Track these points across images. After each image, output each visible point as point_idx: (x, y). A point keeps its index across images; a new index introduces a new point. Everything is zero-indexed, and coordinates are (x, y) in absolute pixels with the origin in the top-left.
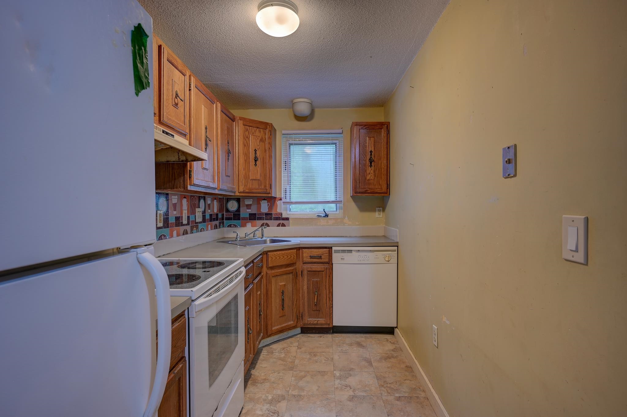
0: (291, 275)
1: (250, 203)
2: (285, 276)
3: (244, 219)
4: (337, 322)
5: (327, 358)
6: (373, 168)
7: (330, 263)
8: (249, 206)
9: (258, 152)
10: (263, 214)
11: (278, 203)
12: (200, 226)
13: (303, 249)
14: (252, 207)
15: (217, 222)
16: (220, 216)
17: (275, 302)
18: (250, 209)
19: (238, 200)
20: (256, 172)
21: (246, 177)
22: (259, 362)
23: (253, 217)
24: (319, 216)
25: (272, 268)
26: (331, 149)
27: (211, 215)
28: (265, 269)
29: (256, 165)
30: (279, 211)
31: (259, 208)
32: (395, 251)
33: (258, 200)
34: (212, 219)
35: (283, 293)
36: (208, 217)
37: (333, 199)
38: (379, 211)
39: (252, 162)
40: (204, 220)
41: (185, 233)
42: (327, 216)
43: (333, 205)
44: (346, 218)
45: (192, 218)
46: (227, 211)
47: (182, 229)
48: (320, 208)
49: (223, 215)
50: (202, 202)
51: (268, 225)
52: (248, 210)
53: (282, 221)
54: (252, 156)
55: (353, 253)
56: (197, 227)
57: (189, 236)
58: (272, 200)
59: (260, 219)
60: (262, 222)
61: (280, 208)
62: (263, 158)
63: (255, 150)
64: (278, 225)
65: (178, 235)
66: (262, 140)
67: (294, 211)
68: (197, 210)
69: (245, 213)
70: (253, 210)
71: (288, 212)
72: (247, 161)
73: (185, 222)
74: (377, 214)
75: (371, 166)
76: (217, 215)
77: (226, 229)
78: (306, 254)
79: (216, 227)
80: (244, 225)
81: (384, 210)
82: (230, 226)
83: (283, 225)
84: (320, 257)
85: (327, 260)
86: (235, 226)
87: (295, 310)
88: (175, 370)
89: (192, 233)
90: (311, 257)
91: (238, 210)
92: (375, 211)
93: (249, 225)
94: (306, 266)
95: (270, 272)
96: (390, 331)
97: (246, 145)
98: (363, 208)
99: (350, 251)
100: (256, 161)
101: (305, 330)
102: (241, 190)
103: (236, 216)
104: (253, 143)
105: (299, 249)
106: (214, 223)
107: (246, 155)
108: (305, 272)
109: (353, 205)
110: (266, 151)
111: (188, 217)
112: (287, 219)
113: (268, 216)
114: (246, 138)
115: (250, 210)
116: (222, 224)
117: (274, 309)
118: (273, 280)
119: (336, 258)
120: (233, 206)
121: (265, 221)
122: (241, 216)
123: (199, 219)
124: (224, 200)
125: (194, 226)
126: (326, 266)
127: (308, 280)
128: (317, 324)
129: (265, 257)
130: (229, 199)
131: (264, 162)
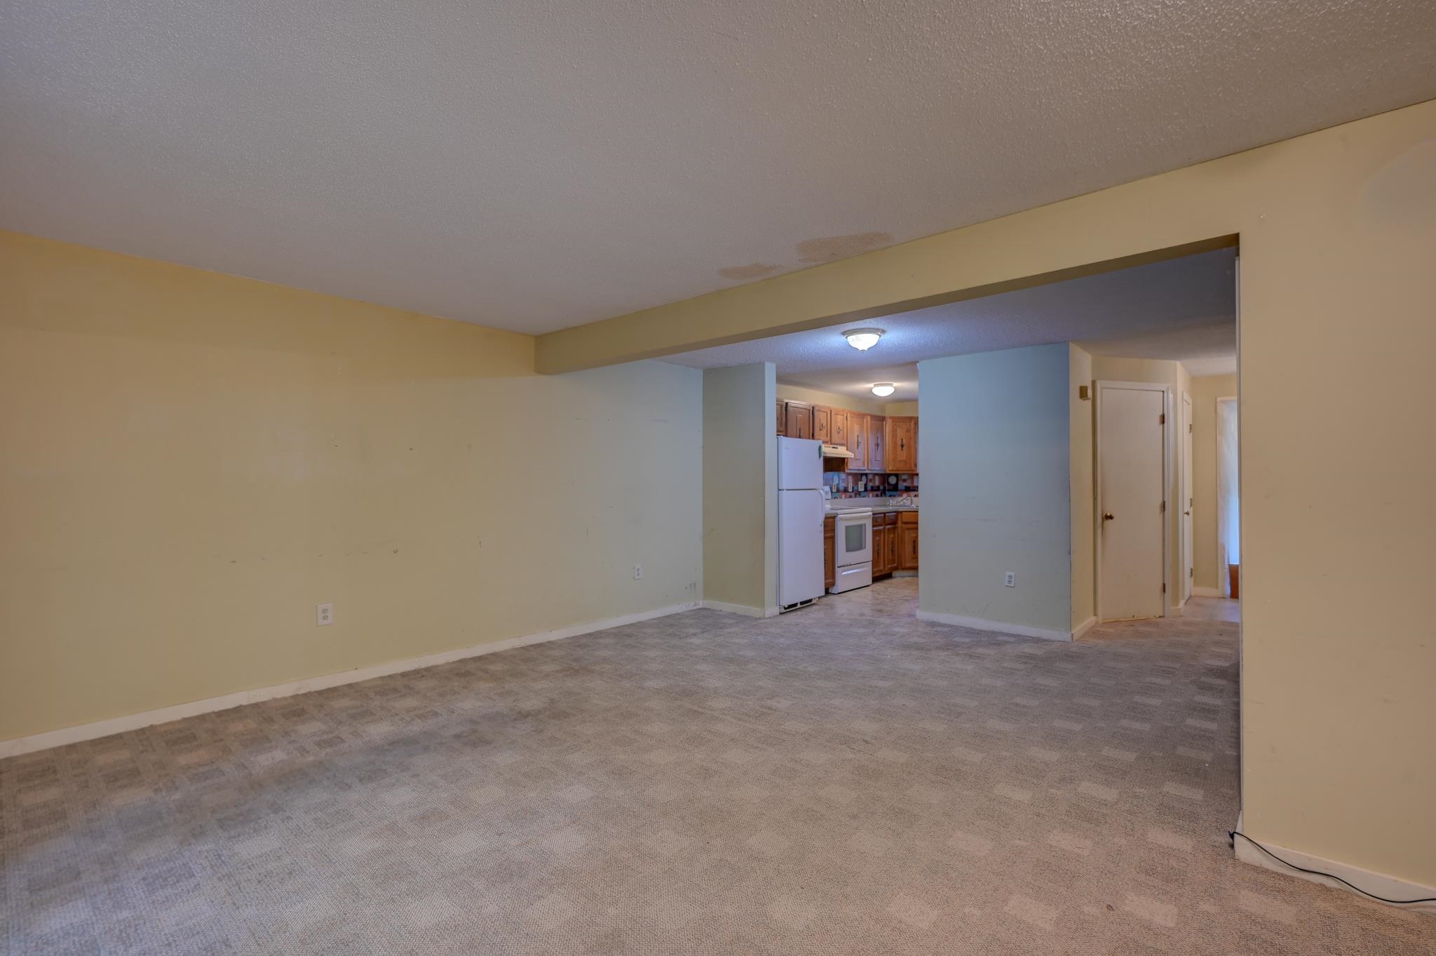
1: (905, 478)
3: (901, 490)
8: (904, 481)
9: (904, 440)
10: (916, 487)
12: (862, 494)
14: (907, 481)
15: (879, 493)
16: (881, 488)
17: (908, 547)
19: (897, 475)
20: (903, 455)
21: (895, 459)
23: (908, 489)
25: (905, 523)
27: (872, 487)
28: (899, 524)
29: (902, 450)
31: (913, 482)
33: (912, 475)
34: (873, 489)
36: (869, 488)
39: (900, 448)
40: (866, 490)
41: (851, 497)
45: (855, 488)
46: (889, 484)
47: (848, 494)
49: (885, 487)
50: (864, 478)
54: (899, 443)
56: (860, 495)
57: (853, 499)
59: (913, 491)
60: (914, 493)
62: (909, 444)
63: (902, 439)
65: (846, 498)
66: (908, 431)
68: (860, 482)
69: (902, 485)
70: (908, 484)
72: (895, 448)
73: (850, 490)
76: (878, 487)
77: (887, 498)
79: (877, 496)
80: (901, 496)
82: (890, 496)
86: (894, 496)
89: (855, 497)
91: (897, 483)
93: (905, 495)
95: (904, 526)
97: (894, 436)
102: (891, 468)
103: (895, 488)
104: (901, 433)
106: (875, 493)
107: (895, 443)
110: (911, 438)
111: (853, 488)
114: (894, 431)
115: (904, 484)
116: (883, 493)
117: (907, 551)
118: (907, 532)
120: (893, 480)
122: (899, 488)
123: (861, 488)
124: (884, 477)
125: (858, 494)
129: (900, 515)
130: (889, 475)
131: (909, 448)
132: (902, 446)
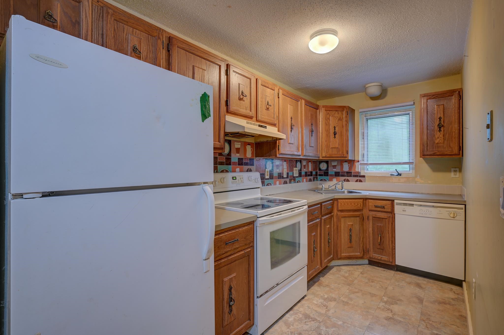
0: (358, 218)
1: (336, 164)
2: (352, 219)
3: (331, 175)
4: (399, 261)
5: (382, 286)
6: (442, 132)
7: (392, 212)
8: (334, 167)
9: (337, 129)
10: (345, 172)
11: (357, 164)
12: (297, 179)
13: (369, 199)
14: (337, 167)
15: (312, 178)
16: (314, 173)
17: (344, 237)
18: (335, 168)
19: (327, 162)
20: (335, 142)
21: (328, 146)
22: (328, 274)
23: (337, 174)
24: (392, 175)
25: (342, 211)
26: (405, 119)
27: (306, 173)
28: (335, 211)
29: (335, 137)
30: (357, 170)
31: (342, 168)
32: (462, 209)
33: (342, 162)
34: (306, 175)
35: (350, 230)
36: (303, 173)
37: (407, 161)
38: (455, 171)
39: (332, 136)
40: (300, 175)
41: (285, 183)
42: (399, 174)
43: (407, 166)
44: (418, 177)
45: (290, 174)
46: (320, 170)
47: (283, 180)
48: (392, 169)
49: (317, 173)
50: (299, 164)
51: (348, 181)
52: (334, 170)
53: (360, 177)
54: (332, 131)
55: (415, 206)
56: (294, 180)
57: (288, 185)
58: (352, 162)
59: (343, 176)
60: (344, 178)
61: (358, 168)
62: (341, 132)
63: (335, 127)
64: (357, 181)
65: (280, 184)
66: (340, 119)
67: (370, 170)
68: (294, 169)
69: (332, 171)
70: (338, 169)
71: (366, 171)
72: (328, 135)
73: (285, 176)
74: (452, 174)
75: (440, 130)
76: (311, 172)
77: (319, 182)
78: (371, 204)
79: (310, 180)
80: (331, 180)
81: (460, 171)
82: (321, 180)
83: (361, 181)
84: (384, 207)
85: (390, 210)
86: (325, 180)
87: (362, 245)
88: (246, 251)
89: (290, 183)
90: (376, 207)
91: (327, 169)
92: (450, 171)
93: (335, 181)
94: (371, 213)
95: (339, 213)
96: (459, 283)
97: (327, 124)
98: (435, 169)
99: (412, 205)
100: (335, 135)
101: (372, 263)
102: (324, 155)
103: (326, 173)
104: (333, 122)
105: (365, 199)
106: (309, 178)
107: (328, 131)
108: (371, 218)
109: (425, 167)
110: (343, 127)
111: (288, 173)
112: (364, 176)
113: (349, 174)
114: (328, 119)
115: (335, 170)
116: (316, 178)
117: (343, 240)
118: (342, 220)
119: (397, 209)
120: (323, 166)
121: (346, 178)
122: (329, 173)
123: (296, 174)
124: (317, 163)
125: (293, 179)
126: (390, 215)
127: (373, 224)
128: (381, 260)
129: (335, 202)
130: (321, 162)
131: (341, 135)
132: (335, 134)
